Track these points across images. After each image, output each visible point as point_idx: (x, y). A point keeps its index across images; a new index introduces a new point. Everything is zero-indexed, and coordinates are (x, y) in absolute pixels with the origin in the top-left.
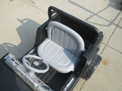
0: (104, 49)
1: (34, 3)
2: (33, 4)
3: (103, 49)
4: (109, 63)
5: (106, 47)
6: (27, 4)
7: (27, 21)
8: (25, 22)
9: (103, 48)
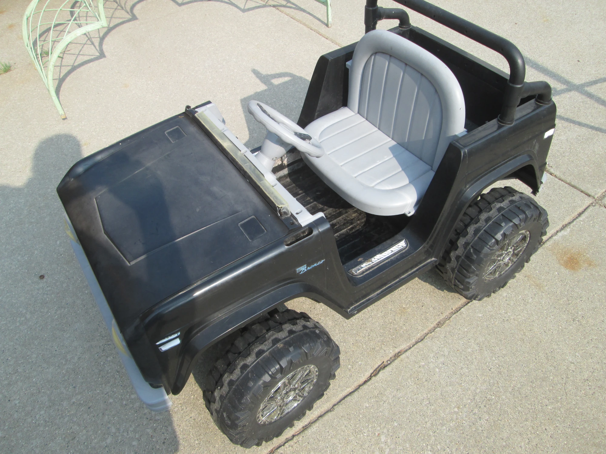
0: (580, 215)
1: (327, 25)
2: (323, 29)
3: (576, 214)
4: (590, 265)
5: (591, 208)
6: (301, 26)
7: (287, 79)
8: (276, 82)
9: (580, 210)
